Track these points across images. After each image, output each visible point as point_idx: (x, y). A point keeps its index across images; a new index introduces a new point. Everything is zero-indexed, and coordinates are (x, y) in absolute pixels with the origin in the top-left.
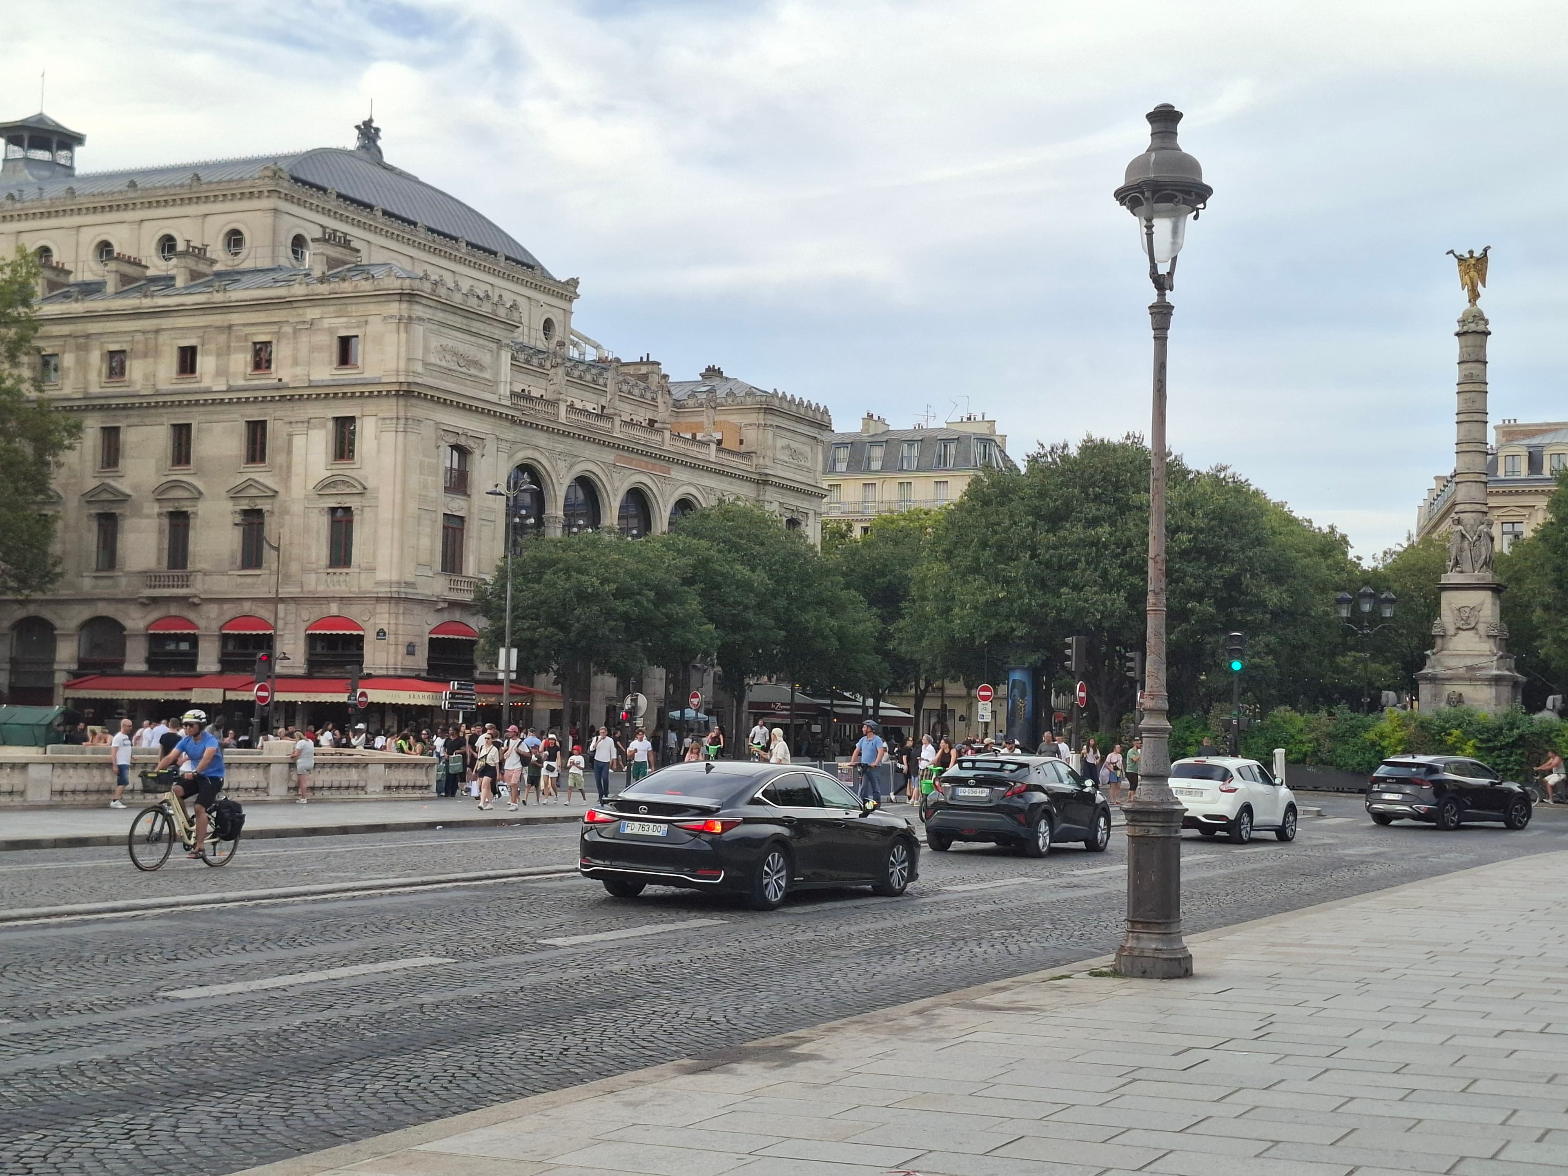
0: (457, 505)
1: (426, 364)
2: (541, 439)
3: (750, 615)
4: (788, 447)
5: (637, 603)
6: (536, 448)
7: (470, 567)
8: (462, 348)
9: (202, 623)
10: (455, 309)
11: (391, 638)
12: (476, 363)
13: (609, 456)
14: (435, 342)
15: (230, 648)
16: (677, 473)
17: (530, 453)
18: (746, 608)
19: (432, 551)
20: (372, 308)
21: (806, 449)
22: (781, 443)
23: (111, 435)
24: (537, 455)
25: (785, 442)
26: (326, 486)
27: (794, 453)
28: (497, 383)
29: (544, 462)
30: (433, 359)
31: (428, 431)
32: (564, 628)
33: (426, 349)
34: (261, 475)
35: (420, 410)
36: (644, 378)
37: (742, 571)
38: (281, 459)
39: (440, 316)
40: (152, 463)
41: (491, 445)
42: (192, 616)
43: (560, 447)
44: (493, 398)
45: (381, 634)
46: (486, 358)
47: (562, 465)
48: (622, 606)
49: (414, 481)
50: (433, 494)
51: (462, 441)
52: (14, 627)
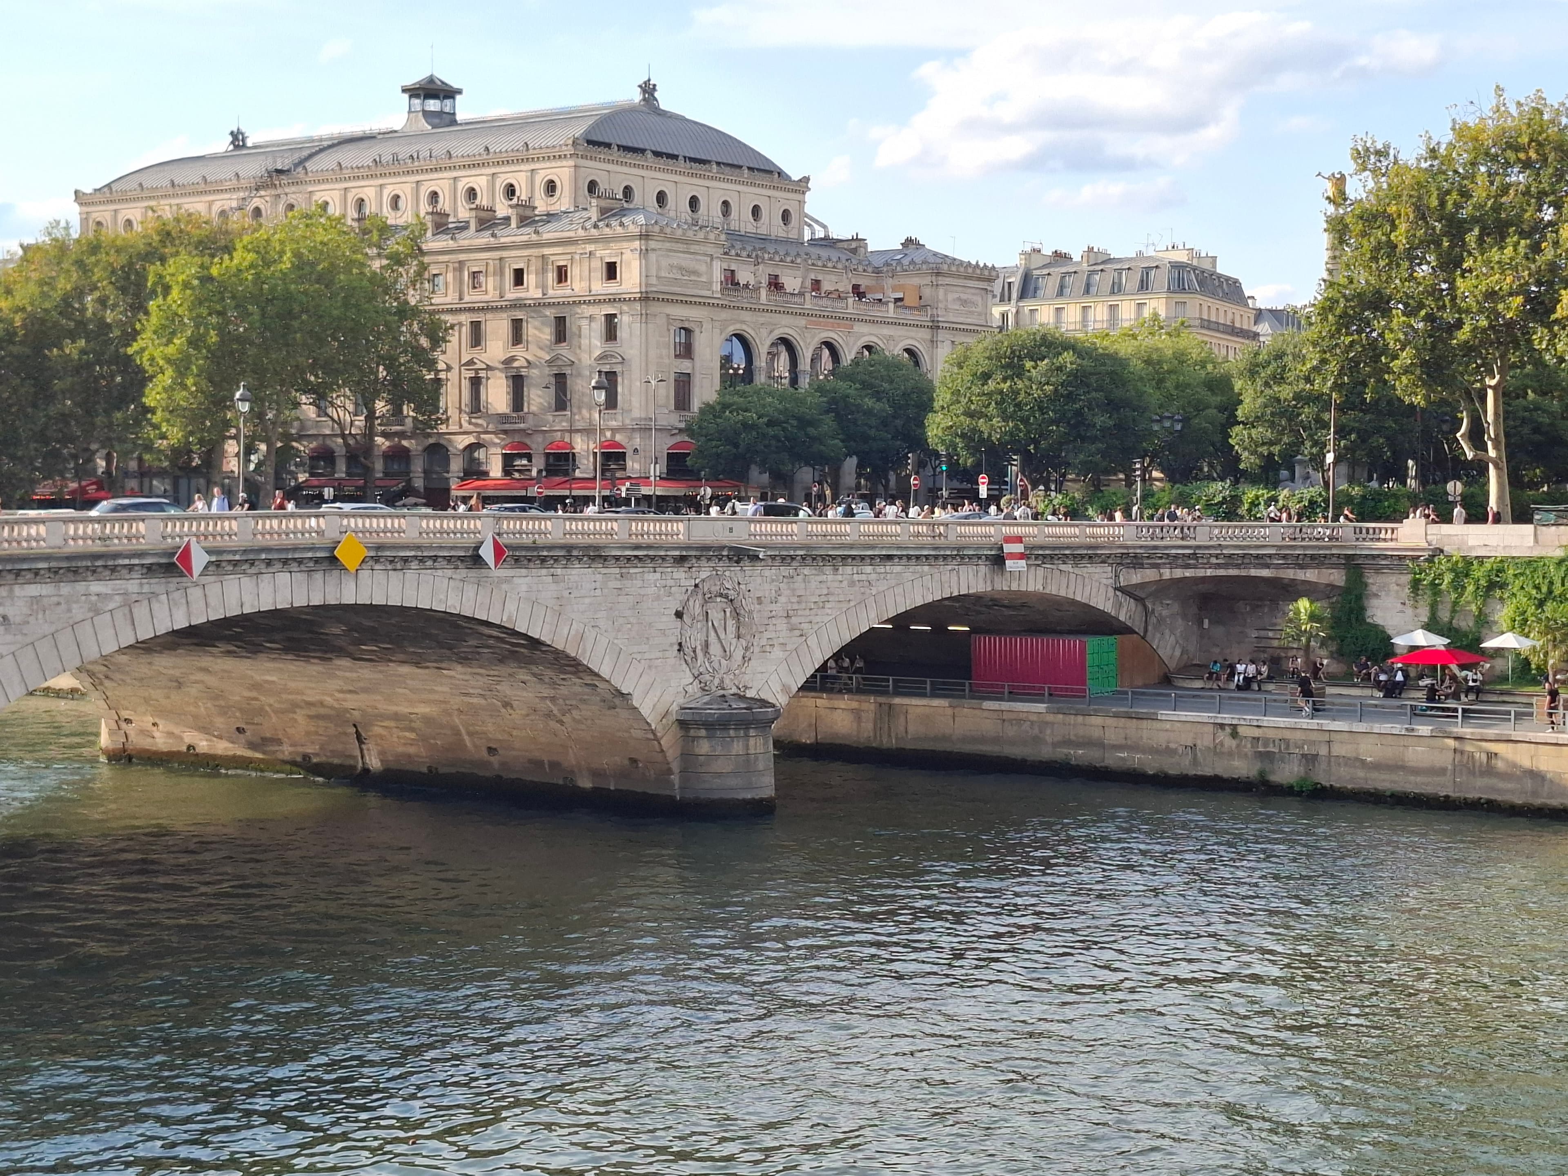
0: (685, 366)
1: (658, 277)
2: (746, 316)
3: (872, 432)
4: (959, 299)
5: (784, 429)
6: (743, 322)
7: (696, 405)
8: (684, 264)
9: (533, 446)
10: (678, 241)
11: (641, 453)
12: (695, 273)
13: (802, 322)
14: (664, 263)
15: (551, 460)
16: (859, 328)
17: (738, 326)
18: (871, 427)
19: (668, 397)
20: (625, 245)
21: (978, 299)
22: (951, 297)
23: (476, 326)
24: (744, 327)
25: (956, 295)
26: (603, 357)
27: (964, 303)
28: (711, 283)
29: (750, 333)
30: (663, 274)
31: (661, 321)
32: (736, 446)
33: (659, 269)
34: (563, 350)
35: (655, 308)
36: (854, 251)
37: (869, 402)
38: (575, 342)
39: (668, 245)
40: (500, 343)
41: (707, 326)
42: (528, 441)
43: (762, 320)
44: (708, 293)
45: (636, 450)
46: (703, 268)
47: (764, 332)
48: (771, 431)
49: (653, 353)
50: (667, 361)
51: (686, 325)
52: (425, 450)
